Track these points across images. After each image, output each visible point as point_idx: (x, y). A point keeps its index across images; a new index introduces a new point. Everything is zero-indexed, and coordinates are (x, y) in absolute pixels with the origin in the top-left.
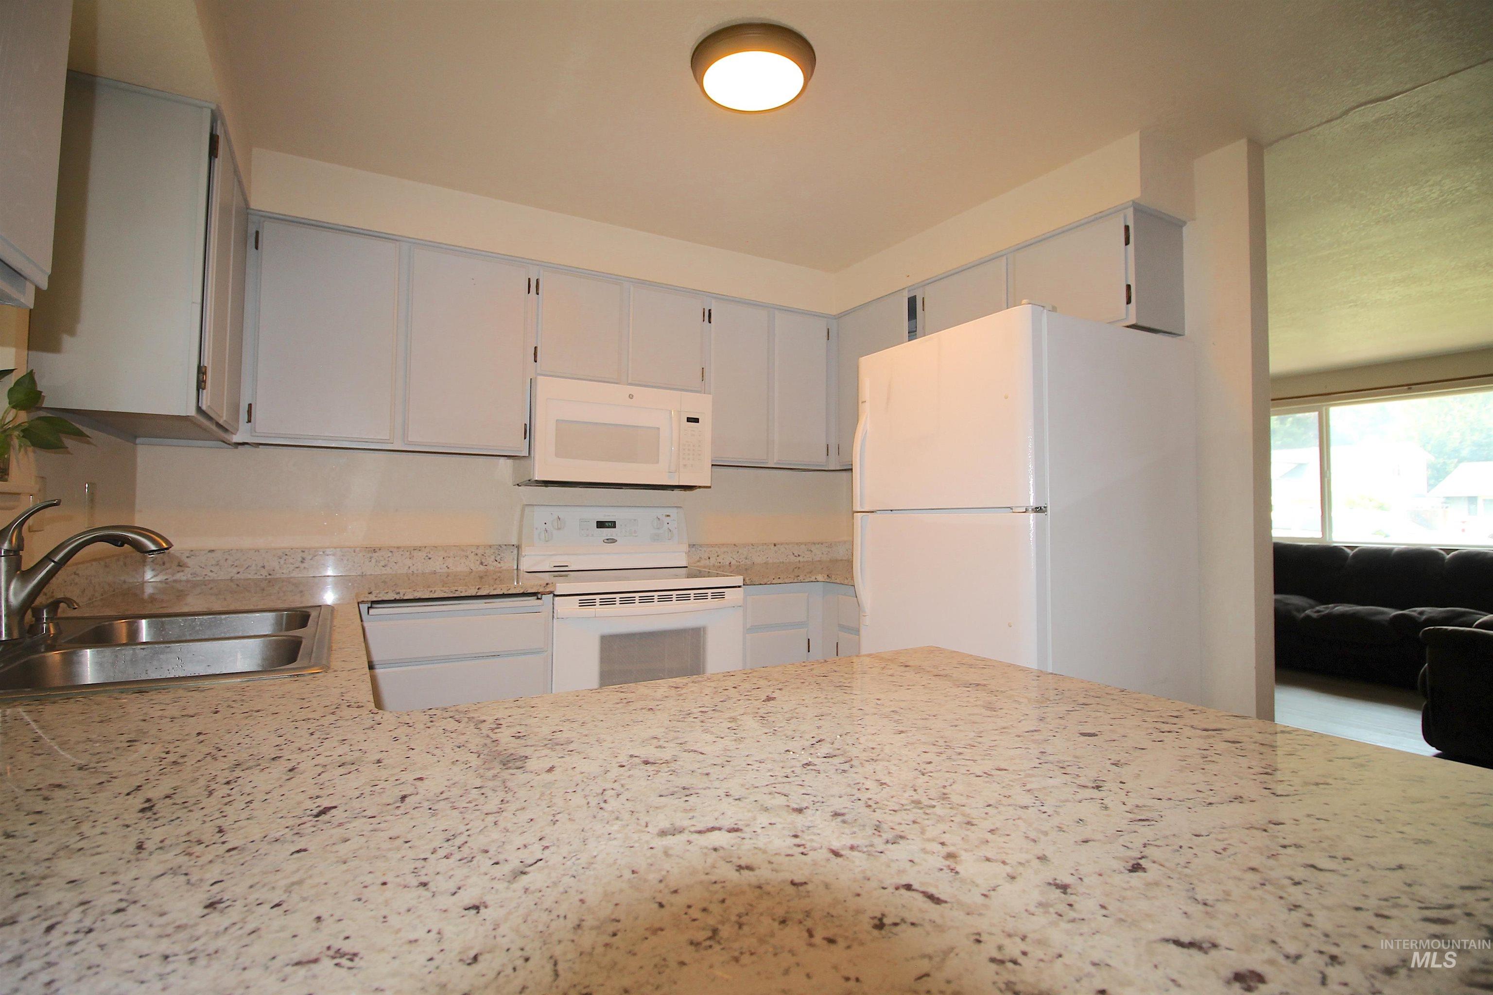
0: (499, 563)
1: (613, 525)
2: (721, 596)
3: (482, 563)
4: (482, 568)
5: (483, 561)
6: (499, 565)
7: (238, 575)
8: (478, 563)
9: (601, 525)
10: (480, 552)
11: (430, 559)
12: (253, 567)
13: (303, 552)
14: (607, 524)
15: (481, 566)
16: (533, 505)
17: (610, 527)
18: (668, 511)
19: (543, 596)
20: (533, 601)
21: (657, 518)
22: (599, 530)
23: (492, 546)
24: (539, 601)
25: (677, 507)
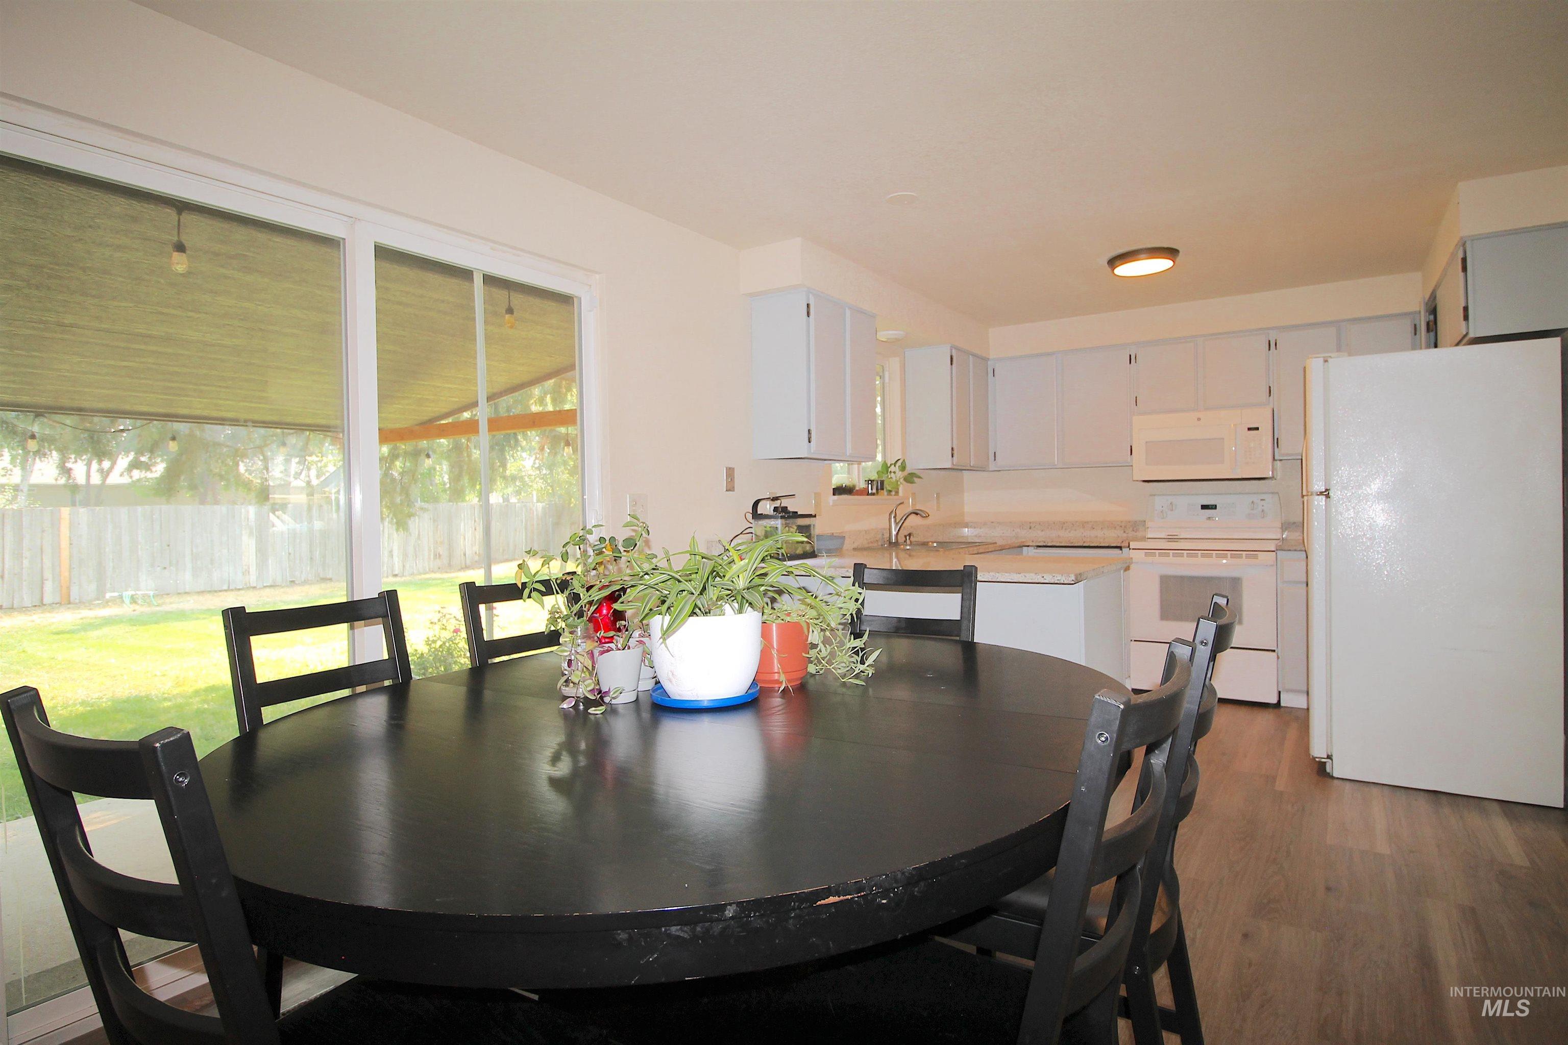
0: (1137, 533)
1: (1214, 507)
2: (1256, 557)
3: (1124, 532)
4: (1125, 535)
5: (1125, 530)
8: (1122, 531)
9: (1204, 507)
10: (1121, 525)
11: (1094, 529)
14: (1210, 507)
16: (1154, 495)
17: (1212, 509)
18: (1263, 496)
19: (1123, 549)
20: (1117, 551)
21: (1253, 502)
22: (1203, 510)
23: (1129, 522)
24: (1121, 552)
25: (1272, 493)
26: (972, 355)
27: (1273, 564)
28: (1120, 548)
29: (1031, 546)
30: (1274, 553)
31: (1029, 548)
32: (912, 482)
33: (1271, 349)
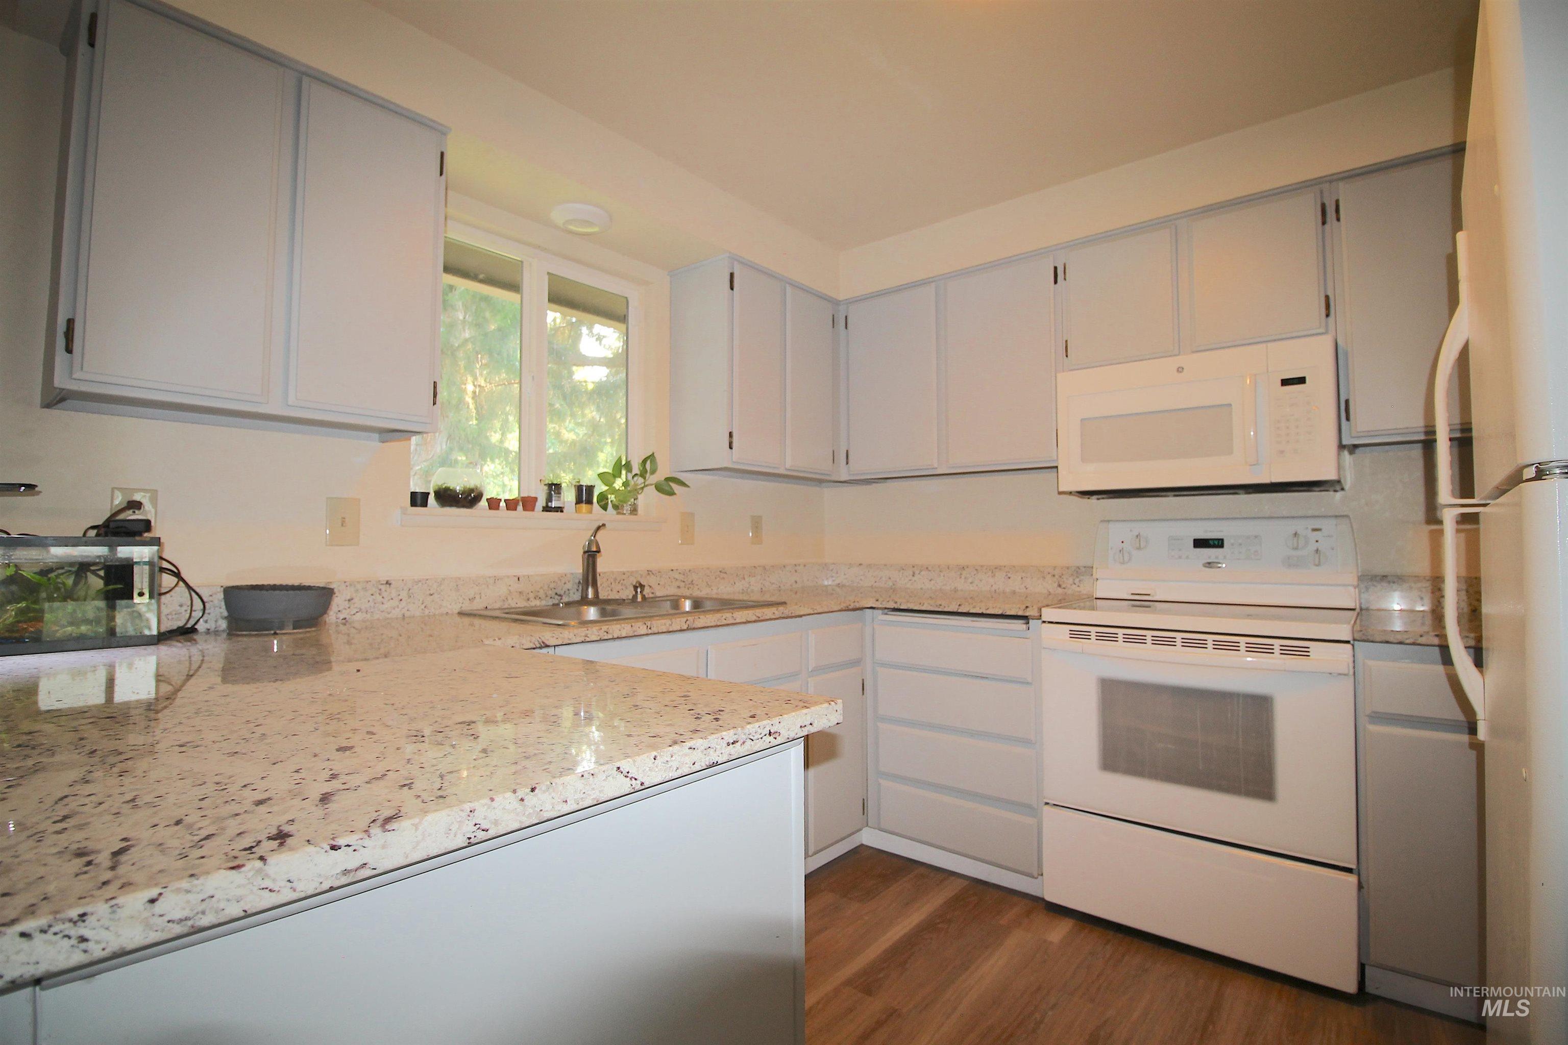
0: (1079, 586)
1: (1218, 543)
2: (1304, 653)
3: (1060, 586)
4: (1060, 590)
5: (1061, 583)
6: (1078, 589)
7: (875, 584)
8: (1056, 585)
9: (1200, 543)
10: (1057, 572)
11: (1009, 578)
12: (884, 579)
13: (913, 567)
14: (1211, 542)
15: (1059, 589)
16: (1109, 521)
17: (1214, 546)
18: (1317, 524)
19: (1031, 621)
20: (1019, 625)
21: (1296, 534)
22: (1198, 550)
23: (1068, 568)
24: (1024, 626)
25: (1336, 516)
26: (790, 284)
27: (1346, 672)
28: (1025, 618)
29: (878, 608)
30: (1349, 646)
31: (875, 611)
32: (671, 493)
33: (1328, 219)
